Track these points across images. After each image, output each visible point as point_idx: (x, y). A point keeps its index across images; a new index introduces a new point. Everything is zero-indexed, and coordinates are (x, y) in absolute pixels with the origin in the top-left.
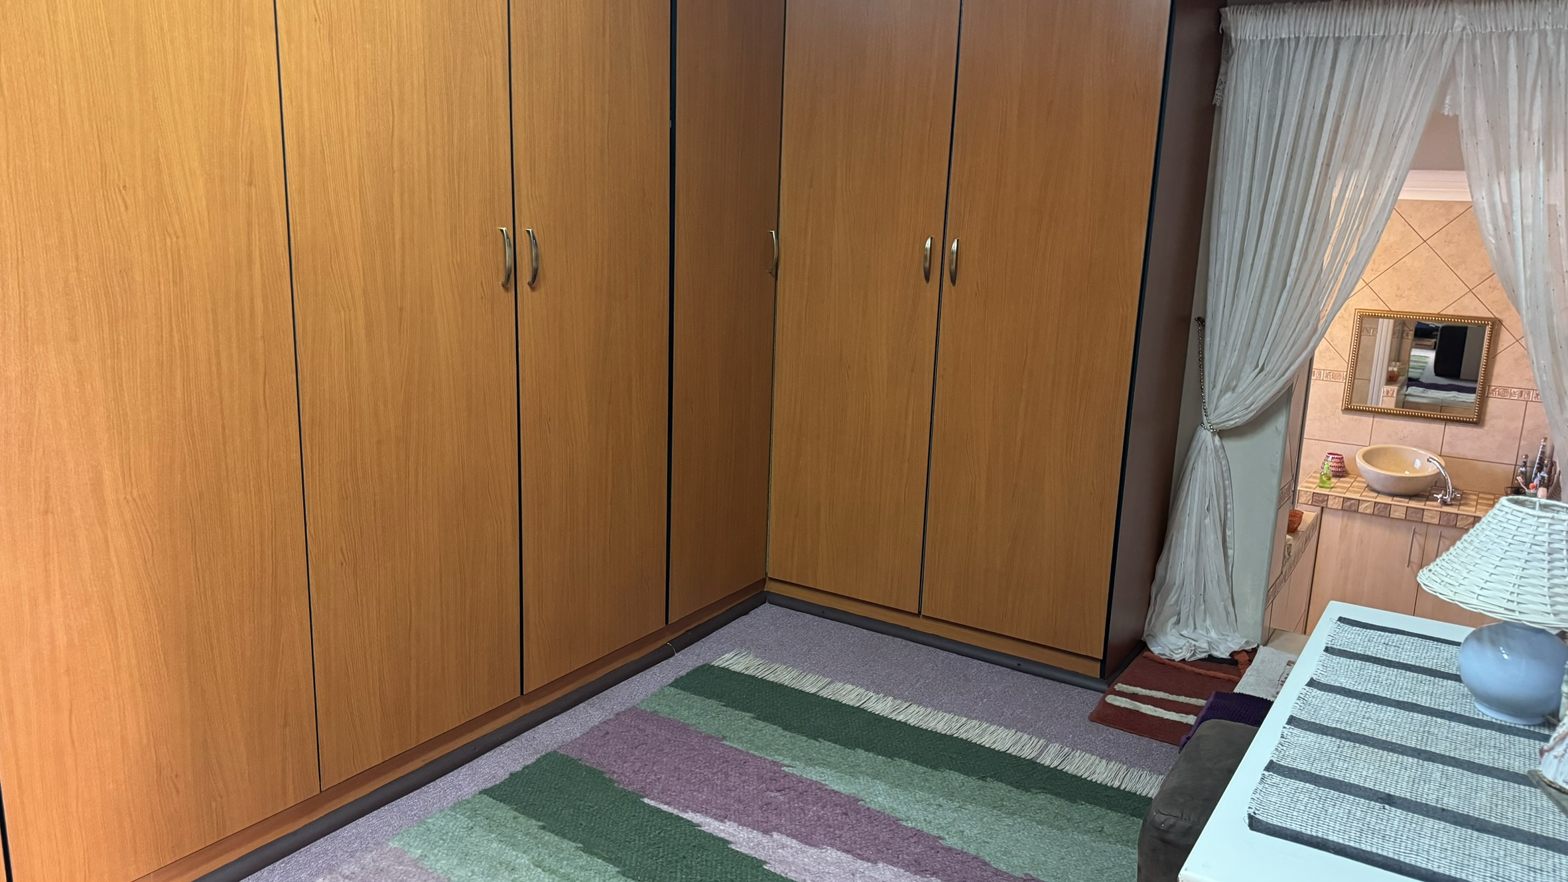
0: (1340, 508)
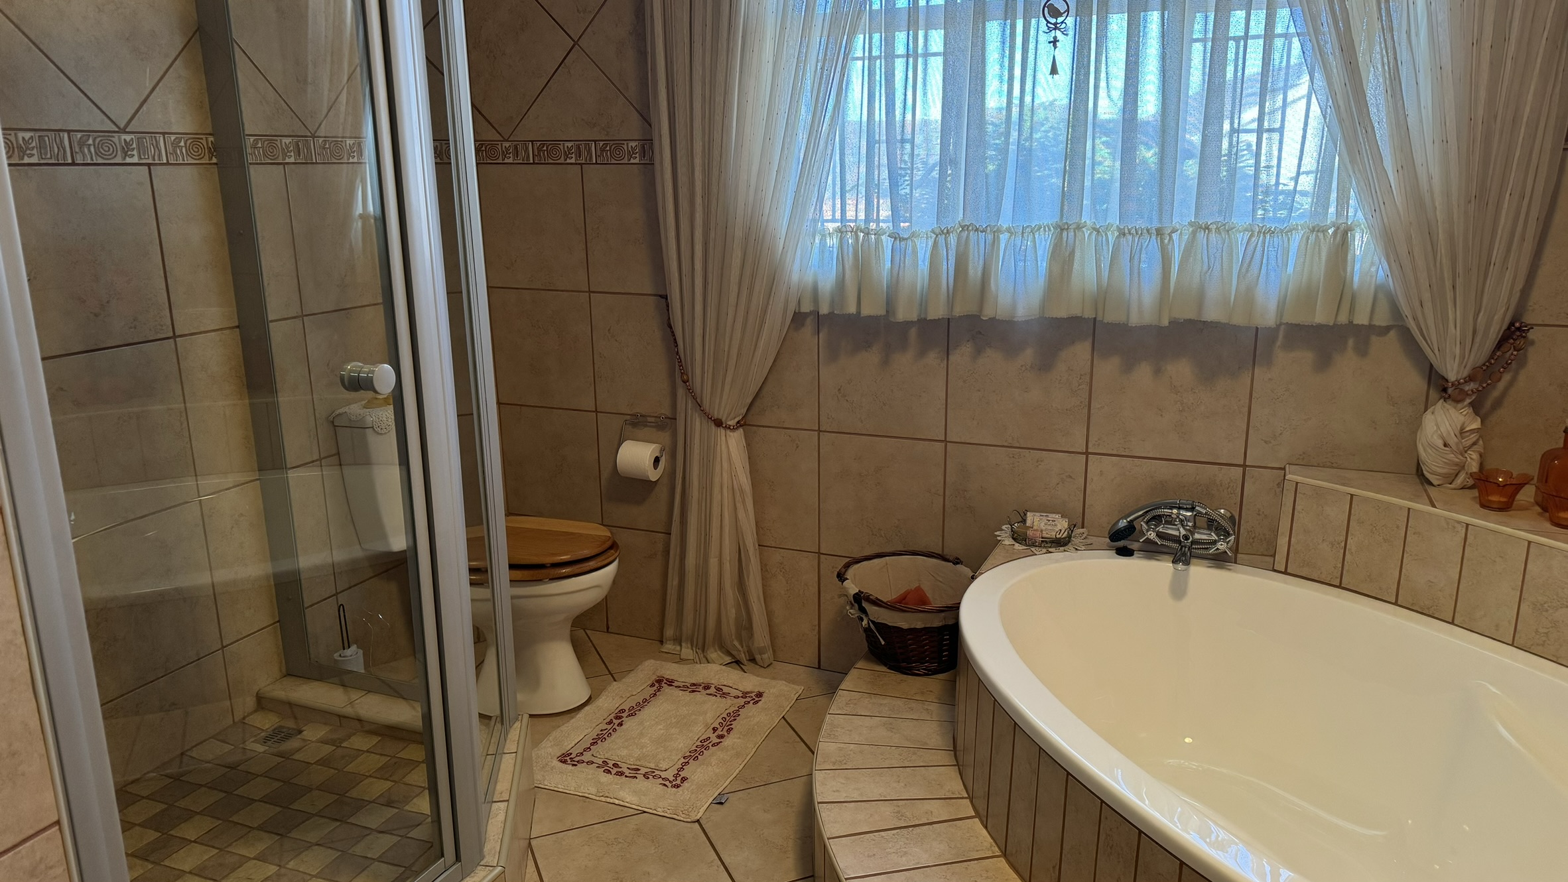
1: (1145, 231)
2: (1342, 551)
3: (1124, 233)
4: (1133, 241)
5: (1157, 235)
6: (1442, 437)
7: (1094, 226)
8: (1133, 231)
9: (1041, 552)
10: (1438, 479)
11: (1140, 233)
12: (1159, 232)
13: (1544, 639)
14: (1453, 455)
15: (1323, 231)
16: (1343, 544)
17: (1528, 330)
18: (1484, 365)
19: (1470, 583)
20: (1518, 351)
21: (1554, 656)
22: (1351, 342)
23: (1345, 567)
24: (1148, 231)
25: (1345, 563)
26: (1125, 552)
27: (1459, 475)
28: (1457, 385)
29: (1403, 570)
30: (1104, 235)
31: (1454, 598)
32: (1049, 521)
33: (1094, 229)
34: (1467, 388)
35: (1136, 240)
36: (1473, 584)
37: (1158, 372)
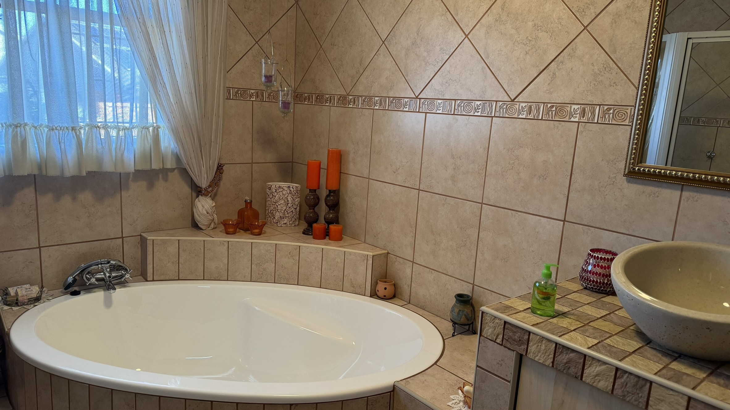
0: (549, 362)
1: (65, 128)
2: (178, 264)
3: (53, 129)
4: (59, 133)
5: (72, 130)
6: (206, 210)
7: (33, 125)
8: (59, 128)
9: (31, 307)
10: (205, 227)
11: (62, 129)
12: (73, 129)
13: (261, 275)
14: (210, 217)
15: (147, 128)
16: (178, 261)
17: (223, 166)
18: (213, 180)
19: (232, 263)
20: (221, 174)
21: (266, 280)
22: (161, 176)
23: (180, 270)
24: (67, 128)
25: (180, 269)
26: (75, 293)
27: (211, 224)
28: (206, 189)
29: (205, 265)
30: (39, 129)
31: (227, 270)
32: (27, 289)
33: (34, 126)
34: (209, 190)
35: (61, 132)
36: (233, 263)
37: (74, 199)
